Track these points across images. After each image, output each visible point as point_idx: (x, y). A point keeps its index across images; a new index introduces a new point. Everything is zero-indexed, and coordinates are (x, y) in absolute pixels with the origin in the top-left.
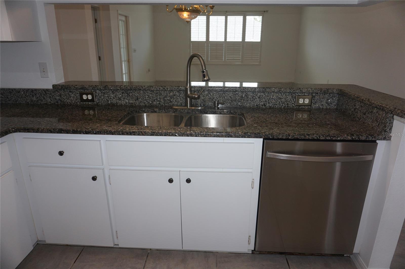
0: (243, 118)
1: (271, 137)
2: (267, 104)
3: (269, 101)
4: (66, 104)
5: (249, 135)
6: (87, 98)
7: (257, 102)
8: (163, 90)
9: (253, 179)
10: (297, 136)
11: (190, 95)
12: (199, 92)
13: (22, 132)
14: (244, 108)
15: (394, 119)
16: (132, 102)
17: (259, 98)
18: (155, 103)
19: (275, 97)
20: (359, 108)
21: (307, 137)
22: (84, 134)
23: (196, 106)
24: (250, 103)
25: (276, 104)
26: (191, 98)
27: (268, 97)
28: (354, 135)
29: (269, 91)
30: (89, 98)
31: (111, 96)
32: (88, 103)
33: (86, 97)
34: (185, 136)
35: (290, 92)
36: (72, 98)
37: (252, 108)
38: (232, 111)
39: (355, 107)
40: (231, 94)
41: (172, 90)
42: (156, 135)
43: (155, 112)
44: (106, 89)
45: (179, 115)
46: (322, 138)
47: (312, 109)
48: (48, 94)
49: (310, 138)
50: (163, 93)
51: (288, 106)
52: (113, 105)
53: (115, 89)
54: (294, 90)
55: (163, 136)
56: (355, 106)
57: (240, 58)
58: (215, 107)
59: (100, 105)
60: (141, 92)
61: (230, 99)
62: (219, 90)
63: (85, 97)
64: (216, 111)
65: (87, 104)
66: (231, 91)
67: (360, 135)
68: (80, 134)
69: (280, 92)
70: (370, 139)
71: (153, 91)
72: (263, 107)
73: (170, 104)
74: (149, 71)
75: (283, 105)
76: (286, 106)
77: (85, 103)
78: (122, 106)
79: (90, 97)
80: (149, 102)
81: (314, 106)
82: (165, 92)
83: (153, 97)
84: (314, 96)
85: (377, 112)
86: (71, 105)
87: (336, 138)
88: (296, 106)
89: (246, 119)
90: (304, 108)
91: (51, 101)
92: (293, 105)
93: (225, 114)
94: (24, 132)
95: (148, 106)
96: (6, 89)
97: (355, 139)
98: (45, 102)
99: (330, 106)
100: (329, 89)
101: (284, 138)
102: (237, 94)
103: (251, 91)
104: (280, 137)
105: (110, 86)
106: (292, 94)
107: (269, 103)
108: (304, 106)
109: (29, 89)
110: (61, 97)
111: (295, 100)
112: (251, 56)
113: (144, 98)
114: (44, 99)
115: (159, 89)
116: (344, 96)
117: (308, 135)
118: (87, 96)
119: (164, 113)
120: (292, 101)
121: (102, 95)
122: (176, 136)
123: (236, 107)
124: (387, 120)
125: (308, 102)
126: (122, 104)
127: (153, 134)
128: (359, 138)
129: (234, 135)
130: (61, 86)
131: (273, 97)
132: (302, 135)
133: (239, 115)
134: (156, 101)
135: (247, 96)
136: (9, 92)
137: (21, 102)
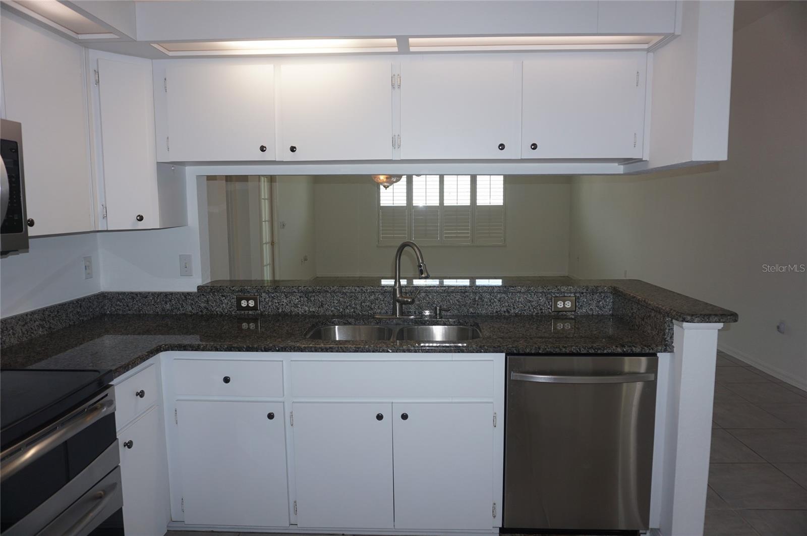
0: (478, 330)
1: (515, 352)
2: (511, 310)
3: (514, 305)
4: (215, 314)
5: (485, 349)
6: (248, 305)
7: (497, 307)
8: (361, 291)
9: (495, 413)
10: (550, 350)
11: (400, 298)
12: (413, 294)
13: (176, 350)
14: (478, 316)
15: (673, 324)
16: (313, 310)
17: (499, 301)
18: (348, 310)
19: (522, 299)
20: (637, 311)
21: (564, 350)
22: (262, 351)
23: (409, 314)
24: (486, 309)
25: (525, 310)
26: (402, 303)
27: (512, 299)
28: (625, 347)
29: (513, 291)
30: (250, 305)
31: (283, 302)
32: (247, 311)
33: (246, 303)
34: (400, 352)
35: (543, 292)
36: (224, 305)
37: (490, 316)
38: (460, 321)
39: (632, 312)
40: (458, 297)
41: (373, 292)
42: (361, 352)
43: (350, 324)
44: (276, 292)
45: (386, 328)
46: (583, 351)
47: (578, 316)
48: (189, 299)
49: (568, 352)
50: (360, 297)
51: (542, 312)
52: (285, 315)
53: (290, 291)
54: (548, 289)
55: (370, 352)
56: (632, 309)
57: (469, 235)
58: (436, 315)
59: (266, 314)
60: (329, 295)
61: (458, 303)
62: (441, 291)
63: (244, 303)
64: (437, 321)
65: (246, 313)
66: (458, 292)
67: (633, 346)
68: (257, 351)
69: (529, 293)
70: (647, 351)
71: (345, 294)
72: (506, 314)
73: (370, 312)
74: (306, 260)
75: (534, 311)
76: (540, 312)
77: (243, 312)
78: (299, 316)
79: (252, 303)
80: (339, 310)
81: (579, 312)
82: (363, 295)
83: (345, 302)
84: (578, 297)
85: (655, 316)
86: (221, 315)
87: (602, 352)
88: (554, 311)
89: (482, 331)
90: (565, 315)
91: (193, 309)
92: (550, 310)
93: (451, 325)
94: (179, 350)
95: (338, 315)
96: (127, 292)
97: (627, 351)
98: (183, 312)
99: (603, 311)
100: (597, 286)
101: (533, 352)
102: (468, 296)
103: (487, 292)
104: (528, 351)
105: (283, 288)
106: (546, 295)
107: (514, 308)
108: (566, 311)
109: (161, 293)
110: (208, 304)
111: (551, 303)
112: (488, 231)
113: (333, 304)
114: (182, 307)
115: (354, 291)
116: (620, 296)
117: (565, 347)
118: (248, 302)
119: (363, 325)
120: (547, 306)
121: (270, 300)
122: (388, 352)
123: (467, 315)
124: (666, 324)
125: (570, 306)
126: (299, 313)
127: (357, 349)
128: (632, 350)
129: (466, 349)
130: (210, 288)
131: (520, 300)
132: (557, 348)
133: (471, 326)
134: (349, 307)
135: (481, 299)
136: (130, 297)
137: (147, 312)
